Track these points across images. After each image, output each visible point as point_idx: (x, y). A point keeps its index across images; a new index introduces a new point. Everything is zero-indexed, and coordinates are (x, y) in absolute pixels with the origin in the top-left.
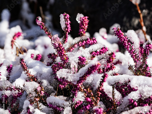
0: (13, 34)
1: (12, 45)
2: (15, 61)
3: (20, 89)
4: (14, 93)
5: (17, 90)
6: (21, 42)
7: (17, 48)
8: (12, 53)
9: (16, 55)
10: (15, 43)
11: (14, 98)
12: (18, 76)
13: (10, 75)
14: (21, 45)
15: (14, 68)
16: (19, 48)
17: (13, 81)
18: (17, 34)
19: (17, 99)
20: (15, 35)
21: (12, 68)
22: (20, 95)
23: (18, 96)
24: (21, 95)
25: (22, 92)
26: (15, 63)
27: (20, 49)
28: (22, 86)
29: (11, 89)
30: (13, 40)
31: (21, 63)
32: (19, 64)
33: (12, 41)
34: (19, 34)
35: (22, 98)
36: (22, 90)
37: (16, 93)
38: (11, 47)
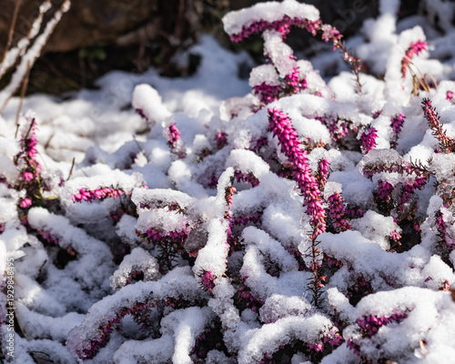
0: (407, 46)
1: (403, 71)
2: (410, 105)
3: (421, 170)
4: (406, 178)
5: (414, 173)
6: (425, 65)
7: (414, 76)
8: (403, 89)
9: (413, 92)
10: (411, 66)
11: (407, 190)
12: (418, 141)
13: (397, 138)
14: (423, 71)
15: (407, 123)
16: (419, 76)
17: (404, 152)
18: (416, 45)
19: (413, 192)
20: (410, 49)
21: (403, 121)
22: (420, 184)
23: (415, 186)
24: (423, 184)
25: (425, 177)
26: (410, 112)
27: (423, 80)
28: (425, 163)
29: (400, 169)
30: (406, 57)
31: (424, 109)
32: (419, 114)
33: (404, 62)
34: (420, 46)
35: (426, 190)
36: (424, 171)
37: (410, 179)
38: (401, 75)
